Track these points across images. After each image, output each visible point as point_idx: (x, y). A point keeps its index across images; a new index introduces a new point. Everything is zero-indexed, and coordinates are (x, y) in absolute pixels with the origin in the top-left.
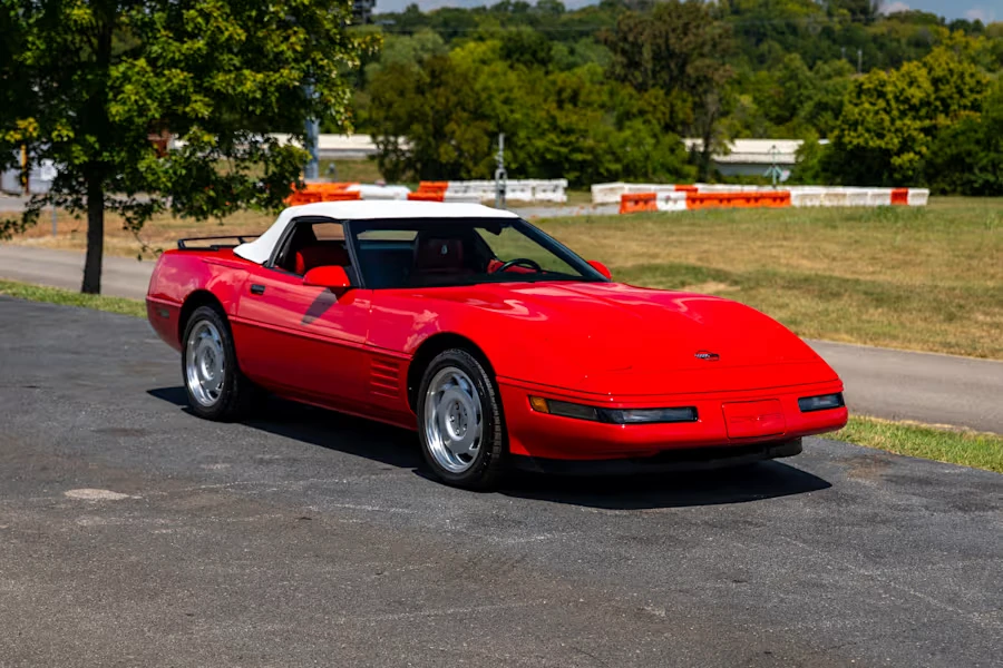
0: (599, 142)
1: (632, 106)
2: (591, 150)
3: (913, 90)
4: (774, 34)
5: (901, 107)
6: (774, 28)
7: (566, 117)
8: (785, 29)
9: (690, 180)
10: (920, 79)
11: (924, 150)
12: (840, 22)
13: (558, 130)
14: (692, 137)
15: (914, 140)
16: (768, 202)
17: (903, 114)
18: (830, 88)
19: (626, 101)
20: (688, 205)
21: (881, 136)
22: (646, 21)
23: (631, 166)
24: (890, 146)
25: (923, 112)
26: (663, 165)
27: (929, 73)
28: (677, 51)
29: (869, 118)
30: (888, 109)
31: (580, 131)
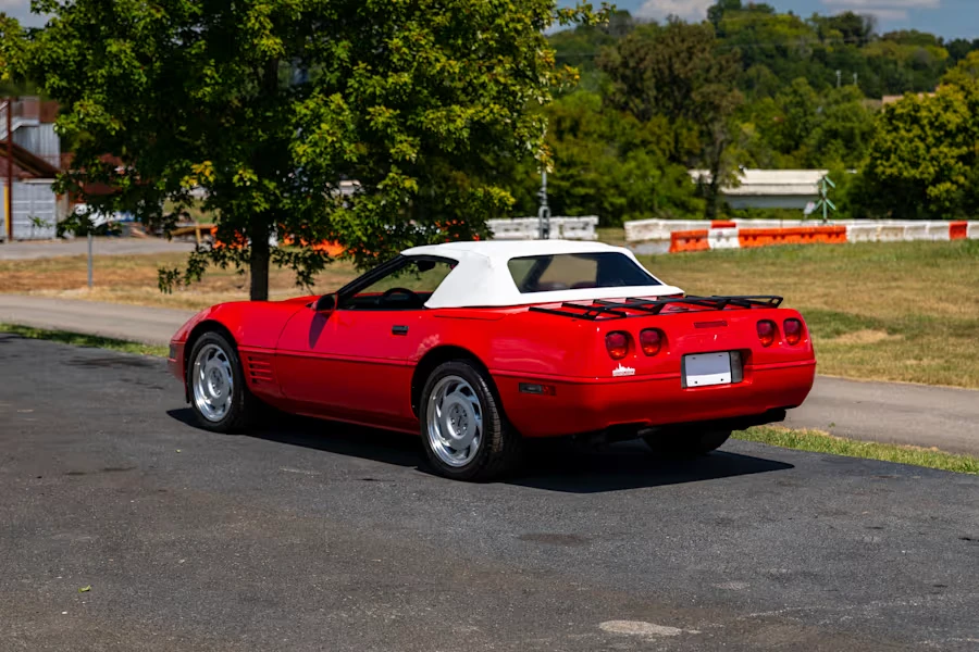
0: (602, 174)
1: (636, 137)
2: (594, 184)
3: (949, 116)
4: (763, 58)
5: (937, 134)
6: (763, 51)
7: (567, 149)
8: (774, 52)
9: (698, 214)
10: (956, 104)
11: (962, 180)
12: (832, 44)
13: (559, 162)
14: (700, 168)
15: (950, 169)
16: (824, 238)
17: (939, 141)
18: (839, 114)
19: (628, 131)
20: (741, 243)
21: (915, 165)
22: (647, 45)
23: (637, 201)
24: (926, 176)
25: (960, 138)
26: (670, 199)
27: (966, 97)
28: (682, 76)
29: (902, 146)
30: (923, 136)
31: (582, 163)
